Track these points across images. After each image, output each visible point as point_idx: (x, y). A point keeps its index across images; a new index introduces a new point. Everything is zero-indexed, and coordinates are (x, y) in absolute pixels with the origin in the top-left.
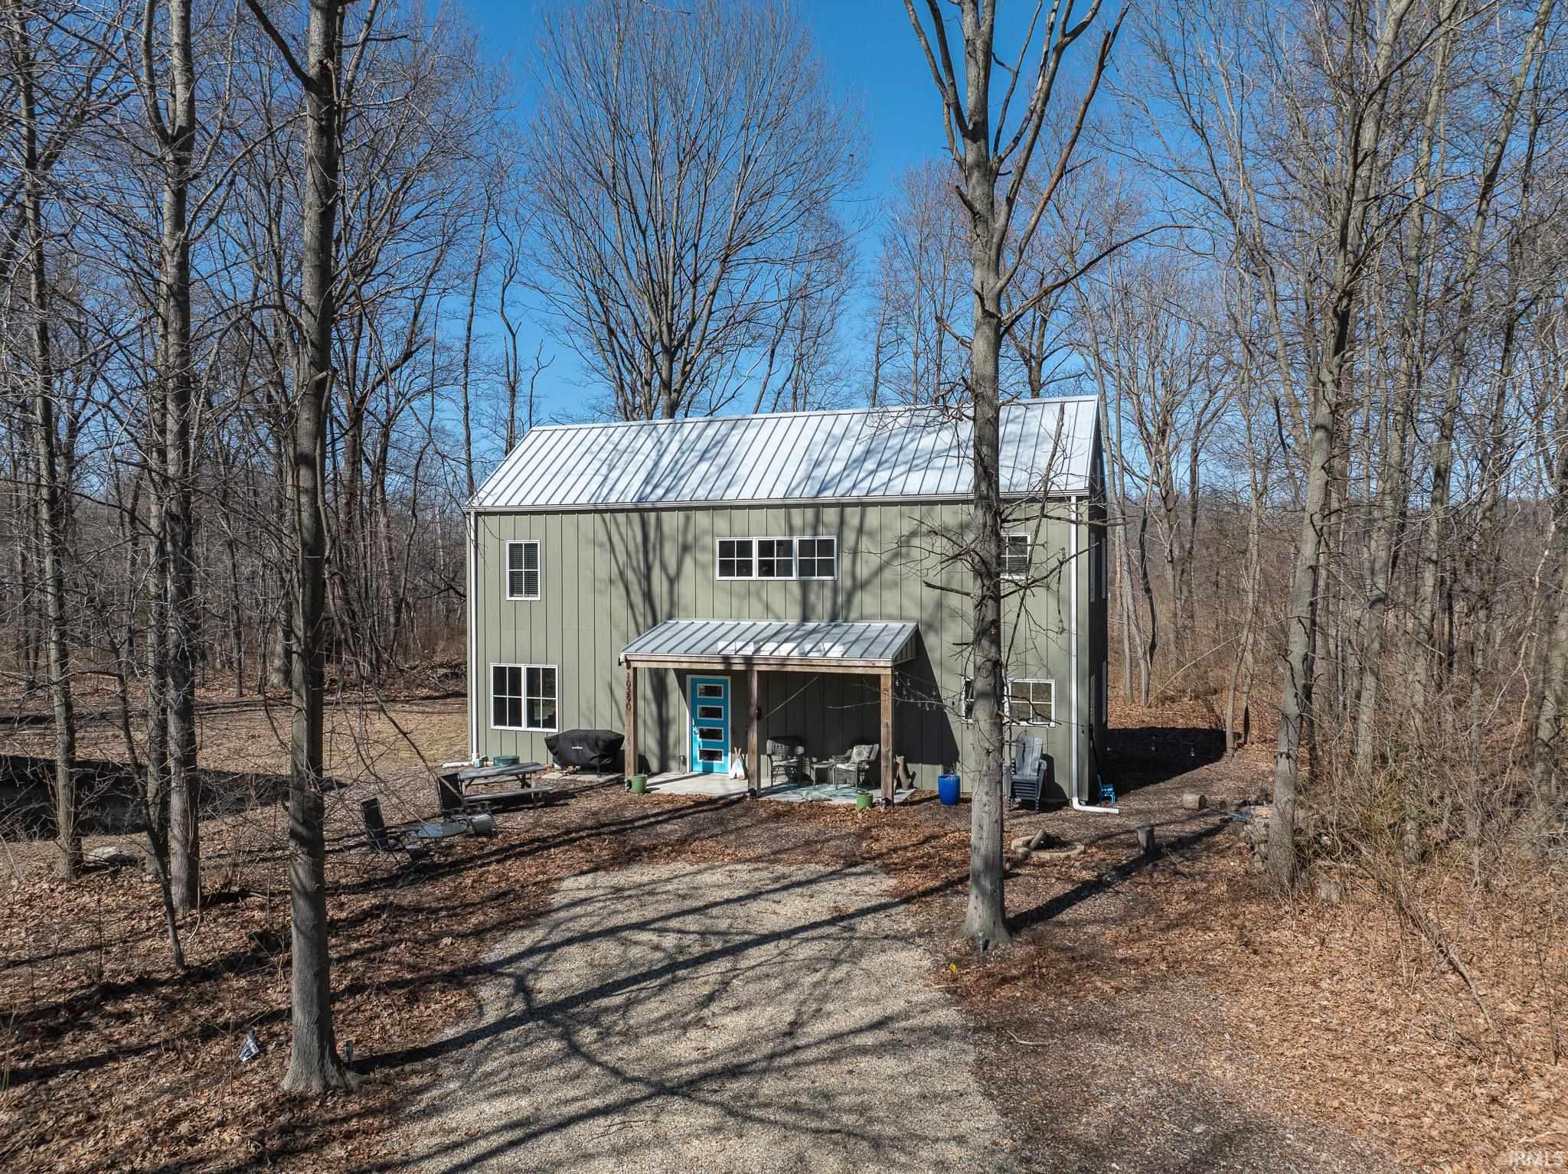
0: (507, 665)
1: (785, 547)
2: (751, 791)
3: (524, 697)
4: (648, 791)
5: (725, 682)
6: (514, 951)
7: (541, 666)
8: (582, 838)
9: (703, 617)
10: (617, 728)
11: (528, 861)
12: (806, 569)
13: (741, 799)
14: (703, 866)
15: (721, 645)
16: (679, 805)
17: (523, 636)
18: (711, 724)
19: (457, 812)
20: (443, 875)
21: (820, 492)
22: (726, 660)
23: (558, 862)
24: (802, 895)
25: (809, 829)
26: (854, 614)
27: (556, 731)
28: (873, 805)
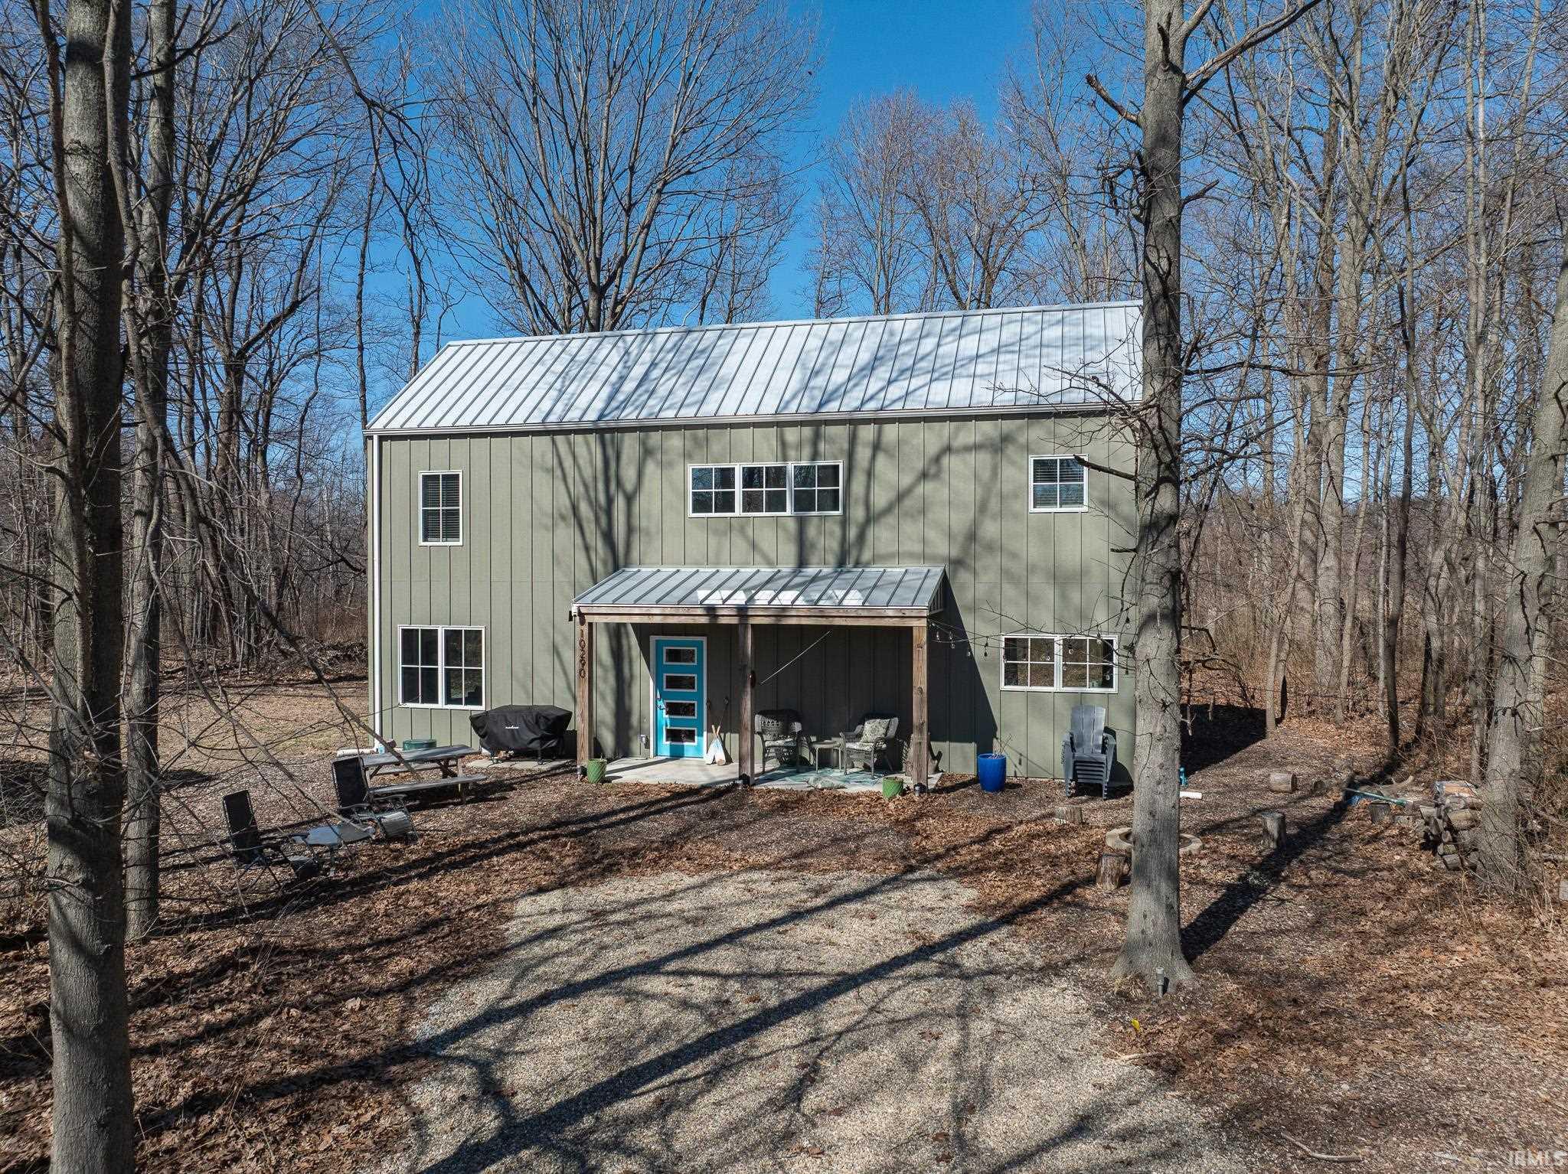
0: (419, 627)
1: (777, 475)
2: (743, 777)
3: (441, 667)
4: (609, 781)
5: (699, 645)
6: (459, 1017)
7: (464, 628)
8: (532, 842)
9: (673, 564)
10: (563, 703)
11: (463, 874)
12: (804, 502)
13: (731, 788)
14: (707, 876)
15: (701, 594)
16: (652, 797)
17: (440, 589)
18: (682, 695)
19: (360, 810)
20: (345, 897)
21: (821, 405)
22: (711, 610)
23: (506, 876)
24: (857, 915)
25: (832, 823)
26: (866, 556)
27: (482, 708)
28: (903, 793)
